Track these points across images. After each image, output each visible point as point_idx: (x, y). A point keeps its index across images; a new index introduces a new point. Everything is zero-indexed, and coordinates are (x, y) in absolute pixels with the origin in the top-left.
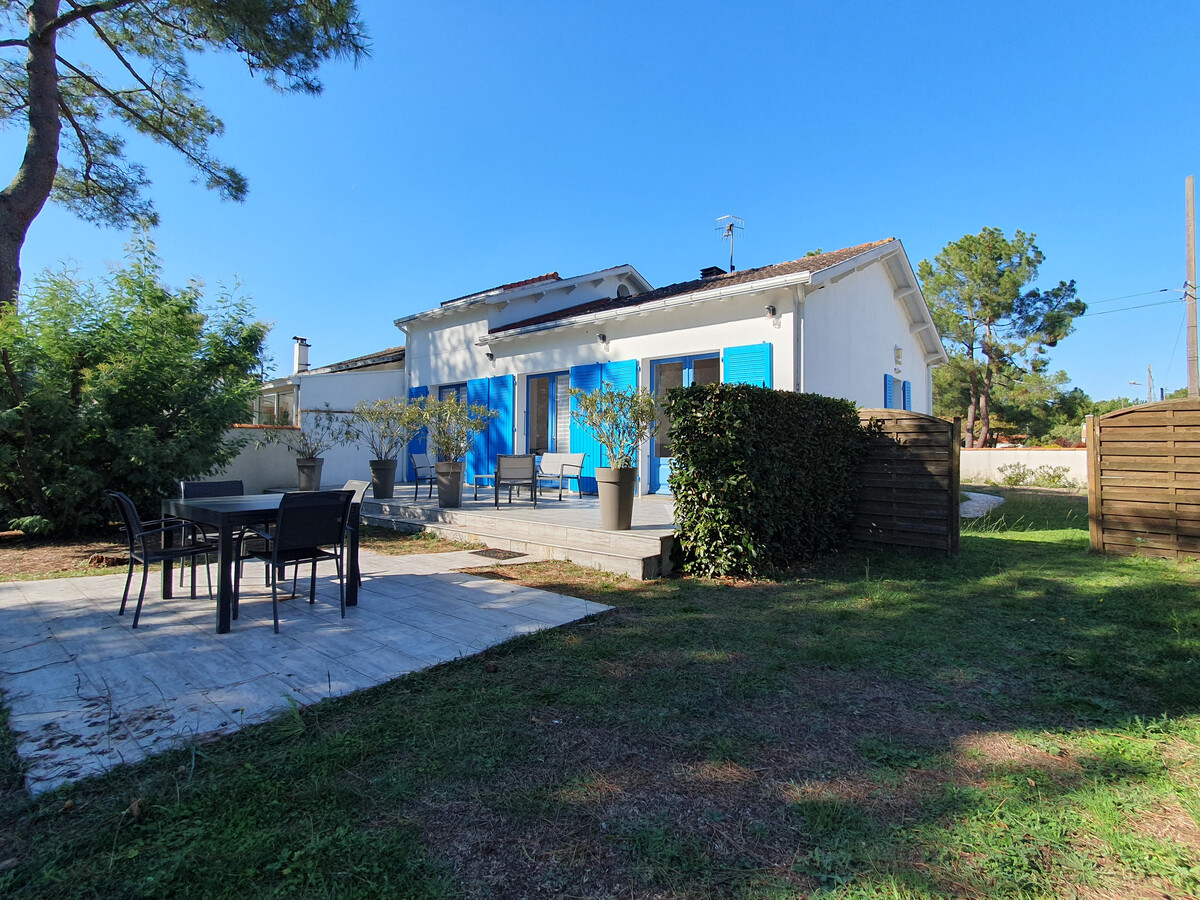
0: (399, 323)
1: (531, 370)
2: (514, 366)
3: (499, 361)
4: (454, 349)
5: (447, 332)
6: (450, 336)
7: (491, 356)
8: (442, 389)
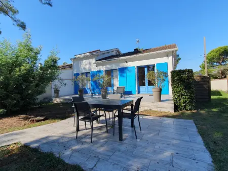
0: (71, 59)
1: (107, 69)
2: (103, 68)
3: (99, 67)
4: (86, 65)
5: (84, 61)
6: (85, 62)
7: (97, 66)
8: (82, 74)
